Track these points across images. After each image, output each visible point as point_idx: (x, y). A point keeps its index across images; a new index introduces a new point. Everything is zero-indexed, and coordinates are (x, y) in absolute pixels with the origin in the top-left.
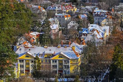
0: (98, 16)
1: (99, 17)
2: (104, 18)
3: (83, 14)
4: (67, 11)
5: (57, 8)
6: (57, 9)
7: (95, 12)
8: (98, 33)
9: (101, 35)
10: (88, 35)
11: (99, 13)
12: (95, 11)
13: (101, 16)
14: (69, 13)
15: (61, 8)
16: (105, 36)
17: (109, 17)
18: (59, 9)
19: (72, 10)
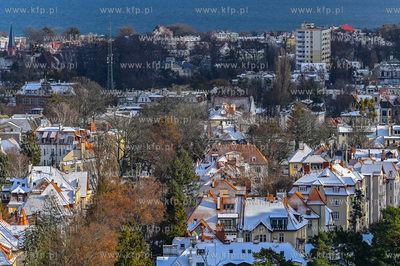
0: (50, 143)
1: (53, 147)
2: (68, 148)
3: (5, 137)
7: (42, 133)
8: (59, 190)
9: (67, 198)
10: (31, 197)
11: (53, 135)
12: (41, 129)
13: (58, 142)
16: (78, 198)
17: (83, 146)
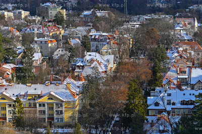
0: (96, 41)
1: (97, 43)
2: (104, 43)
3: (73, 38)
4: (51, 34)
5: (36, 29)
6: (36, 31)
7: (92, 36)
8: (100, 64)
9: (104, 68)
10: (86, 67)
11: (97, 37)
12: (91, 34)
13: (99, 40)
14: (53, 37)
15: (41, 30)
16: (109, 68)
17: (112, 42)
18: (39, 32)
19: (58, 33)
